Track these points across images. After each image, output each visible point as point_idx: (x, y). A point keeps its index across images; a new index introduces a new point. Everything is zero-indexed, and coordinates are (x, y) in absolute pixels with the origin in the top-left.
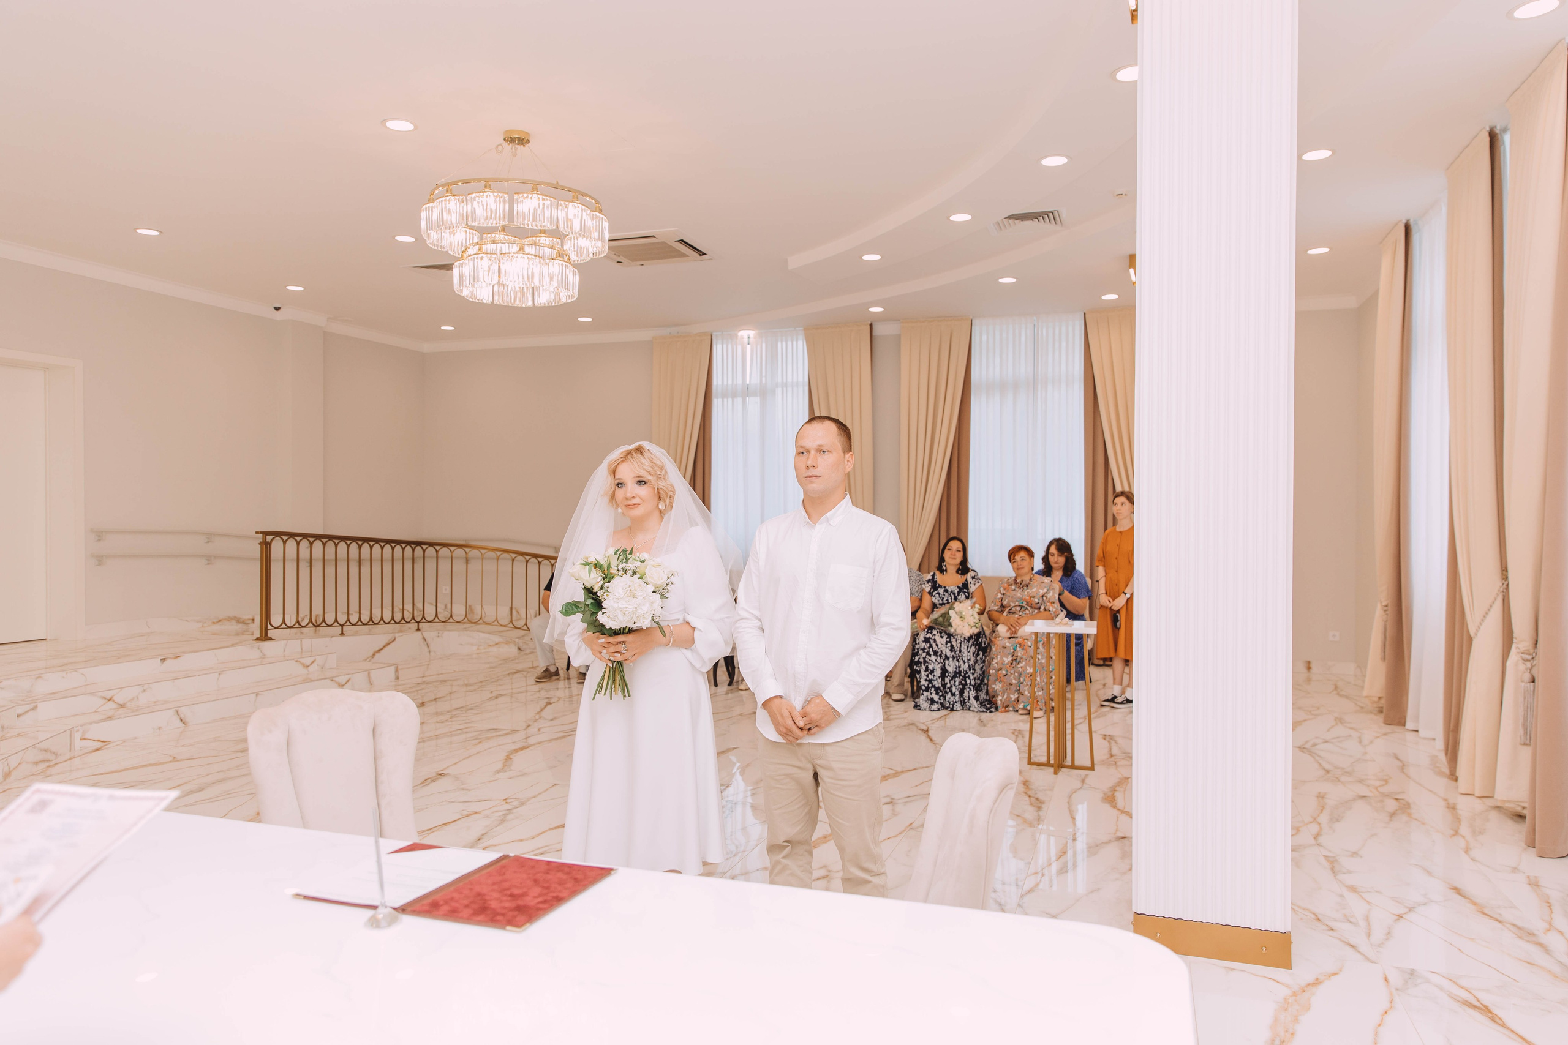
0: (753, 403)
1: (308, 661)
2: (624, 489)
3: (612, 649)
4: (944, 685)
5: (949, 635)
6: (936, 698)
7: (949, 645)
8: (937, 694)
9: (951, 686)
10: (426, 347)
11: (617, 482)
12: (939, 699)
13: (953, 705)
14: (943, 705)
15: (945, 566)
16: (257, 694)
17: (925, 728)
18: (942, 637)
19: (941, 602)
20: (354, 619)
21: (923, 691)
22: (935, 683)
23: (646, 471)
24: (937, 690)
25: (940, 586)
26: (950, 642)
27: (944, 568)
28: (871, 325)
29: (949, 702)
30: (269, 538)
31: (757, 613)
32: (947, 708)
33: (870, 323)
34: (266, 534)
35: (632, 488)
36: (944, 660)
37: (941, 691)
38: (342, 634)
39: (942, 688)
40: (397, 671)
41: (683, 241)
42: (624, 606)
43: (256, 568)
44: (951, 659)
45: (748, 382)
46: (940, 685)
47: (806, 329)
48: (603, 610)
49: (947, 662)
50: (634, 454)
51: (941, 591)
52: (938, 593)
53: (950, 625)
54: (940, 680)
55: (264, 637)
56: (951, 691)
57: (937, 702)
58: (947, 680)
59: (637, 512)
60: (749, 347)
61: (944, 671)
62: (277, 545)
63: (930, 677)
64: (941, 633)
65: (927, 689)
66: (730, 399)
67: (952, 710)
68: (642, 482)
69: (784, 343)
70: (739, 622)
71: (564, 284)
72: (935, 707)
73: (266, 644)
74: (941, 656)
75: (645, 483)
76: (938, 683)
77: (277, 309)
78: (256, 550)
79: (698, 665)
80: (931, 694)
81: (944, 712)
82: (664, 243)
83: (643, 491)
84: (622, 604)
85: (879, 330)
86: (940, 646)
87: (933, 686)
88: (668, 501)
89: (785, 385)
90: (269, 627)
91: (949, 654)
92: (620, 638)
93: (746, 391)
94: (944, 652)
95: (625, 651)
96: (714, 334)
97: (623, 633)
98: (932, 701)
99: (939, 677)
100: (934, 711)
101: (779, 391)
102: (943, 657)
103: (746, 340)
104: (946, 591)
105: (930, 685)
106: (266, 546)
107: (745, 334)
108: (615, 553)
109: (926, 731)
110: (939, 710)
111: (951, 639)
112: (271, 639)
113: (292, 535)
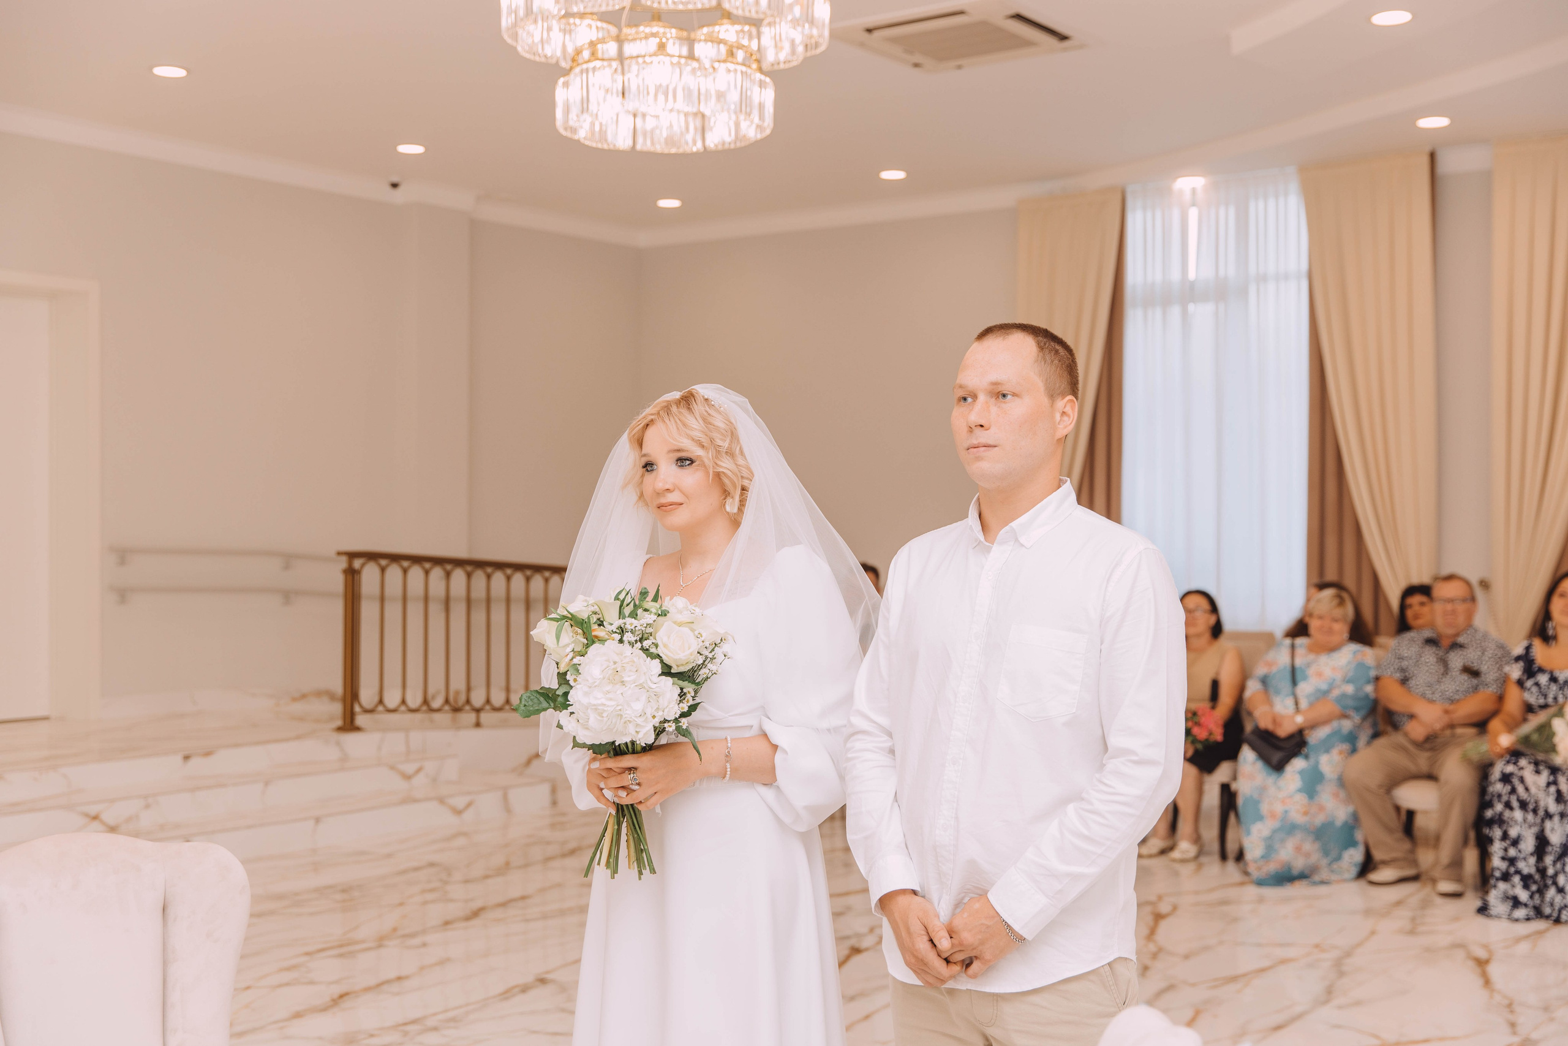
0: (1202, 313)
1: (410, 768)
2: (654, 473)
3: (614, 782)
4: (1542, 871)
5: (1554, 770)
6: (1523, 895)
7: (1553, 789)
8: (1526, 887)
9: (1556, 875)
10: (644, 239)
11: (644, 460)
12: (1531, 897)
13: (1560, 911)
14: (1539, 913)
15: (1554, 629)
16: (318, 820)
17: (1482, 954)
18: (1538, 772)
19: (1542, 701)
20: (498, 699)
21: (1497, 879)
22: (1521, 865)
23: (693, 440)
24: (1526, 880)
25: (1541, 670)
26: (1555, 783)
27: (1551, 632)
28: (1432, 156)
29: (1552, 905)
30: (357, 563)
31: (883, 721)
32: (1548, 917)
33: (1427, 149)
34: (352, 556)
35: (667, 472)
36: (1543, 821)
37: (1535, 882)
38: (478, 725)
39: (1537, 877)
40: (554, 791)
41: (1019, 17)
42: (599, 702)
43: (337, 609)
44: (1556, 819)
45: (1192, 275)
46: (1533, 870)
47: (1304, 170)
48: (570, 709)
49: (1548, 824)
50: (674, 409)
51: (1543, 679)
52: (1537, 684)
53: (1553, 749)
54: (1532, 860)
55: (349, 725)
56: (1555, 883)
57: (1526, 905)
58: (1549, 860)
59: (680, 517)
60: (1193, 214)
61: (1542, 843)
62: (370, 575)
63: (1512, 852)
64: (1536, 764)
65: (1506, 877)
66: (1158, 312)
67: (1558, 921)
68: (684, 461)
69: (1261, 204)
70: (856, 737)
71: (744, 105)
72: (1521, 913)
73: (350, 738)
74: (1535, 811)
75: (692, 461)
76: (1527, 866)
77: (395, 185)
78: (338, 582)
79: (787, 819)
80: (1513, 886)
81: (1539, 925)
82: (984, 24)
83: (690, 478)
84: (598, 698)
85: (1449, 163)
86: (1533, 790)
87: (1518, 872)
88: (737, 498)
89: (1262, 279)
90: (357, 709)
91: (1553, 808)
92: (628, 761)
93: (1190, 293)
94: (1542, 804)
95: (637, 787)
96: (1129, 190)
97: (634, 752)
98: (1516, 903)
99: (1532, 854)
100: (1517, 920)
101: (1252, 289)
102: (1541, 813)
103: (1187, 196)
104: (1553, 679)
105: (1512, 870)
106: (352, 575)
107: (1189, 184)
108: (617, 598)
109: (1482, 964)
110: (1528, 919)
111: (1556, 778)
112: (358, 729)
113: (395, 558)
